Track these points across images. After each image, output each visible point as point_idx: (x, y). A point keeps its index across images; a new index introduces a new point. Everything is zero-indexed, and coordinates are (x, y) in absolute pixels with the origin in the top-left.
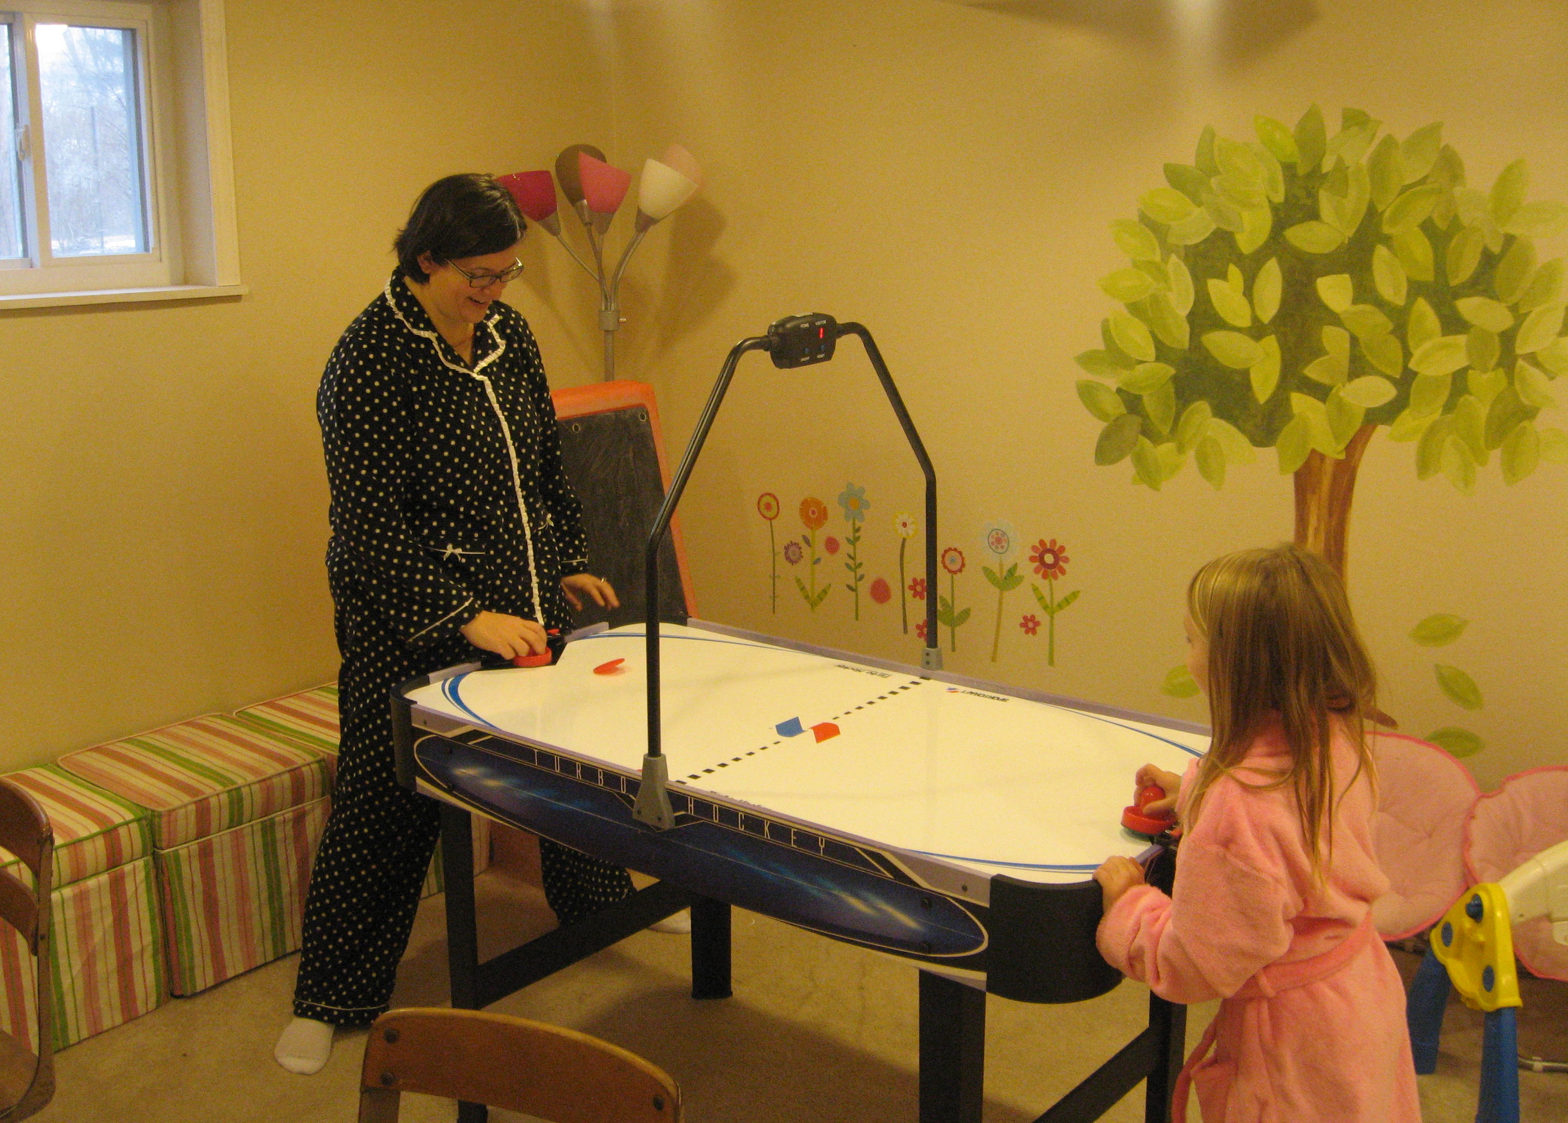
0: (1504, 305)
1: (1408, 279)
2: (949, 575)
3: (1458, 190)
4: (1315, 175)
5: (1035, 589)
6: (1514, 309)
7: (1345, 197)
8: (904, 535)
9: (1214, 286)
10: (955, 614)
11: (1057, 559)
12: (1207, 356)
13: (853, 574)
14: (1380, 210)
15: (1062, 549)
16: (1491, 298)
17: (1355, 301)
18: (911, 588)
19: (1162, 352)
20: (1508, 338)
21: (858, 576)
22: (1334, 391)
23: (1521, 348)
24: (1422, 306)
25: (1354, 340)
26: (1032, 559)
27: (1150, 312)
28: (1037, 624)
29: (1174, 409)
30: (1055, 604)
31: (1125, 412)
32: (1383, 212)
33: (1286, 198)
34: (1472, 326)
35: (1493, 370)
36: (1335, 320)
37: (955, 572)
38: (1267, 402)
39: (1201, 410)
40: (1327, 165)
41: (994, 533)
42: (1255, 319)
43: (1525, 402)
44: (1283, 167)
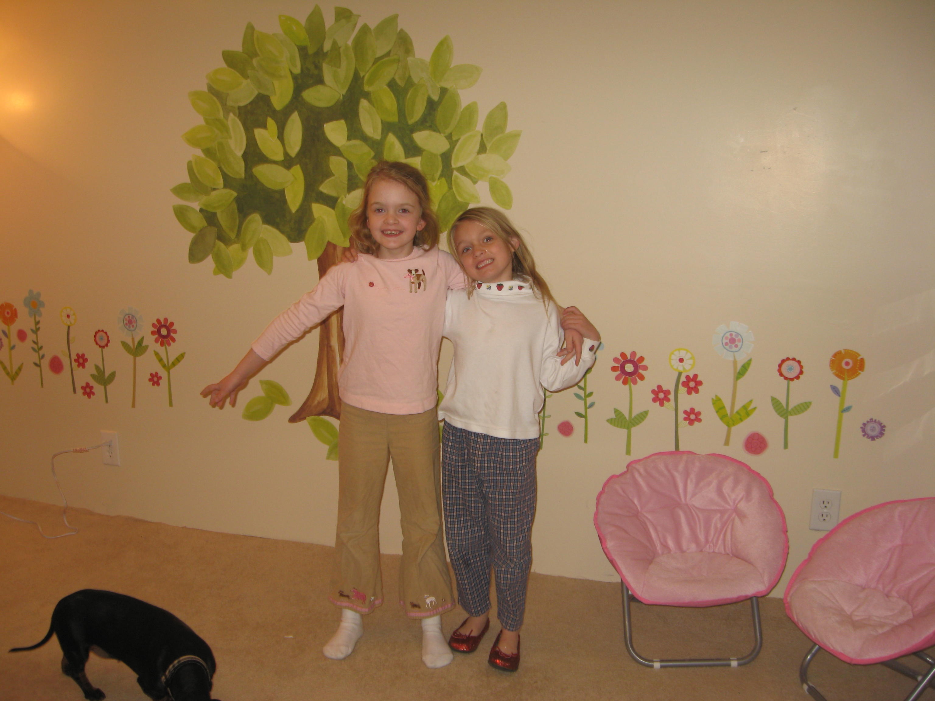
0: (442, 135)
1: (382, 121)
2: (100, 349)
3: (410, 59)
4: (320, 53)
5: (157, 354)
6: (449, 137)
7: (339, 67)
8: (69, 323)
9: (258, 133)
10: (106, 377)
11: (169, 331)
12: (257, 182)
13: (37, 354)
14: (362, 76)
15: (172, 324)
16: (434, 131)
17: (349, 138)
18: (76, 360)
19: (228, 182)
20: (446, 157)
21: (41, 356)
22: (339, 201)
23: (455, 164)
24: (392, 138)
25: (350, 165)
26: (153, 333)
27: (218, 154)
28: (160, 378)
29: (238, 220)
30: (170, 363)
31: (206, 225)
32: (364, 77)
33: (302, 70)
34: (424, 150)
35: (439, 179)
36: (337, 152)
37: (104, 347)
38: (297, 211)
39: (256, 218)
40: (327, 47)
41: (127, 317)
42: (286, 154)
43: (459, 199)
44: (298, 49)
